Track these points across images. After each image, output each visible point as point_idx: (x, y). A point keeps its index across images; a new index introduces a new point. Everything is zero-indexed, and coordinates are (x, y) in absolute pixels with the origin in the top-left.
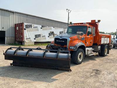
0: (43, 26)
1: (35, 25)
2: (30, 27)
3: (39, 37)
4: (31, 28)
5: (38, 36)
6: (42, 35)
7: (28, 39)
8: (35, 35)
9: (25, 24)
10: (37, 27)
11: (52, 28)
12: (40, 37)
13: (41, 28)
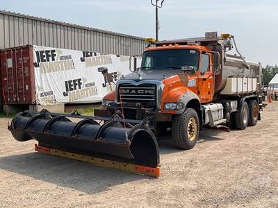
0: (86, 54)
1: (65, 52)
2: (50, 58)
3: (77, 87)
4: (53, 59)
5: (75, 85)
6: (85, 80)
7: (47, 94)
8: (66, 82)
9: (36, 48)
10: (70, 57)
11: (113, 56)
12: (80, 88)
13: (82, 60)
